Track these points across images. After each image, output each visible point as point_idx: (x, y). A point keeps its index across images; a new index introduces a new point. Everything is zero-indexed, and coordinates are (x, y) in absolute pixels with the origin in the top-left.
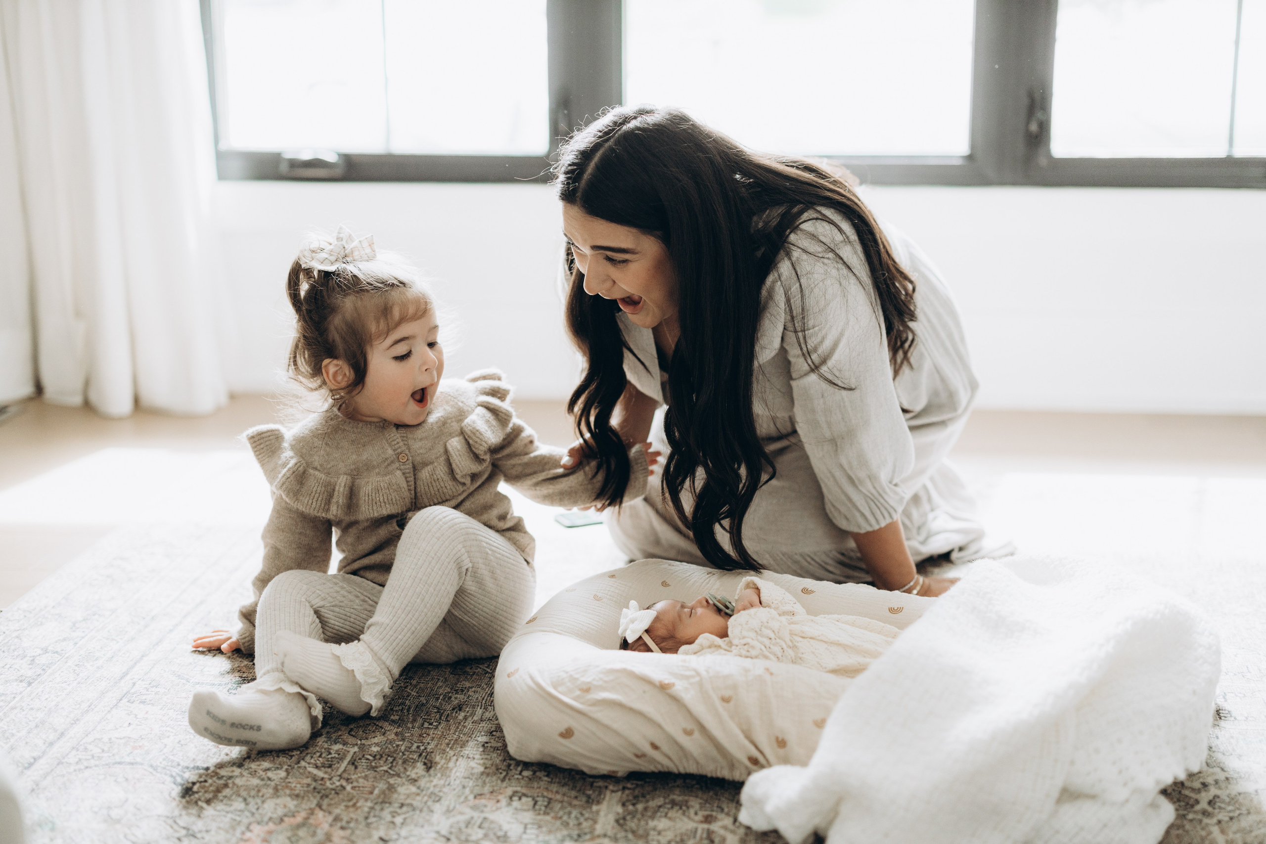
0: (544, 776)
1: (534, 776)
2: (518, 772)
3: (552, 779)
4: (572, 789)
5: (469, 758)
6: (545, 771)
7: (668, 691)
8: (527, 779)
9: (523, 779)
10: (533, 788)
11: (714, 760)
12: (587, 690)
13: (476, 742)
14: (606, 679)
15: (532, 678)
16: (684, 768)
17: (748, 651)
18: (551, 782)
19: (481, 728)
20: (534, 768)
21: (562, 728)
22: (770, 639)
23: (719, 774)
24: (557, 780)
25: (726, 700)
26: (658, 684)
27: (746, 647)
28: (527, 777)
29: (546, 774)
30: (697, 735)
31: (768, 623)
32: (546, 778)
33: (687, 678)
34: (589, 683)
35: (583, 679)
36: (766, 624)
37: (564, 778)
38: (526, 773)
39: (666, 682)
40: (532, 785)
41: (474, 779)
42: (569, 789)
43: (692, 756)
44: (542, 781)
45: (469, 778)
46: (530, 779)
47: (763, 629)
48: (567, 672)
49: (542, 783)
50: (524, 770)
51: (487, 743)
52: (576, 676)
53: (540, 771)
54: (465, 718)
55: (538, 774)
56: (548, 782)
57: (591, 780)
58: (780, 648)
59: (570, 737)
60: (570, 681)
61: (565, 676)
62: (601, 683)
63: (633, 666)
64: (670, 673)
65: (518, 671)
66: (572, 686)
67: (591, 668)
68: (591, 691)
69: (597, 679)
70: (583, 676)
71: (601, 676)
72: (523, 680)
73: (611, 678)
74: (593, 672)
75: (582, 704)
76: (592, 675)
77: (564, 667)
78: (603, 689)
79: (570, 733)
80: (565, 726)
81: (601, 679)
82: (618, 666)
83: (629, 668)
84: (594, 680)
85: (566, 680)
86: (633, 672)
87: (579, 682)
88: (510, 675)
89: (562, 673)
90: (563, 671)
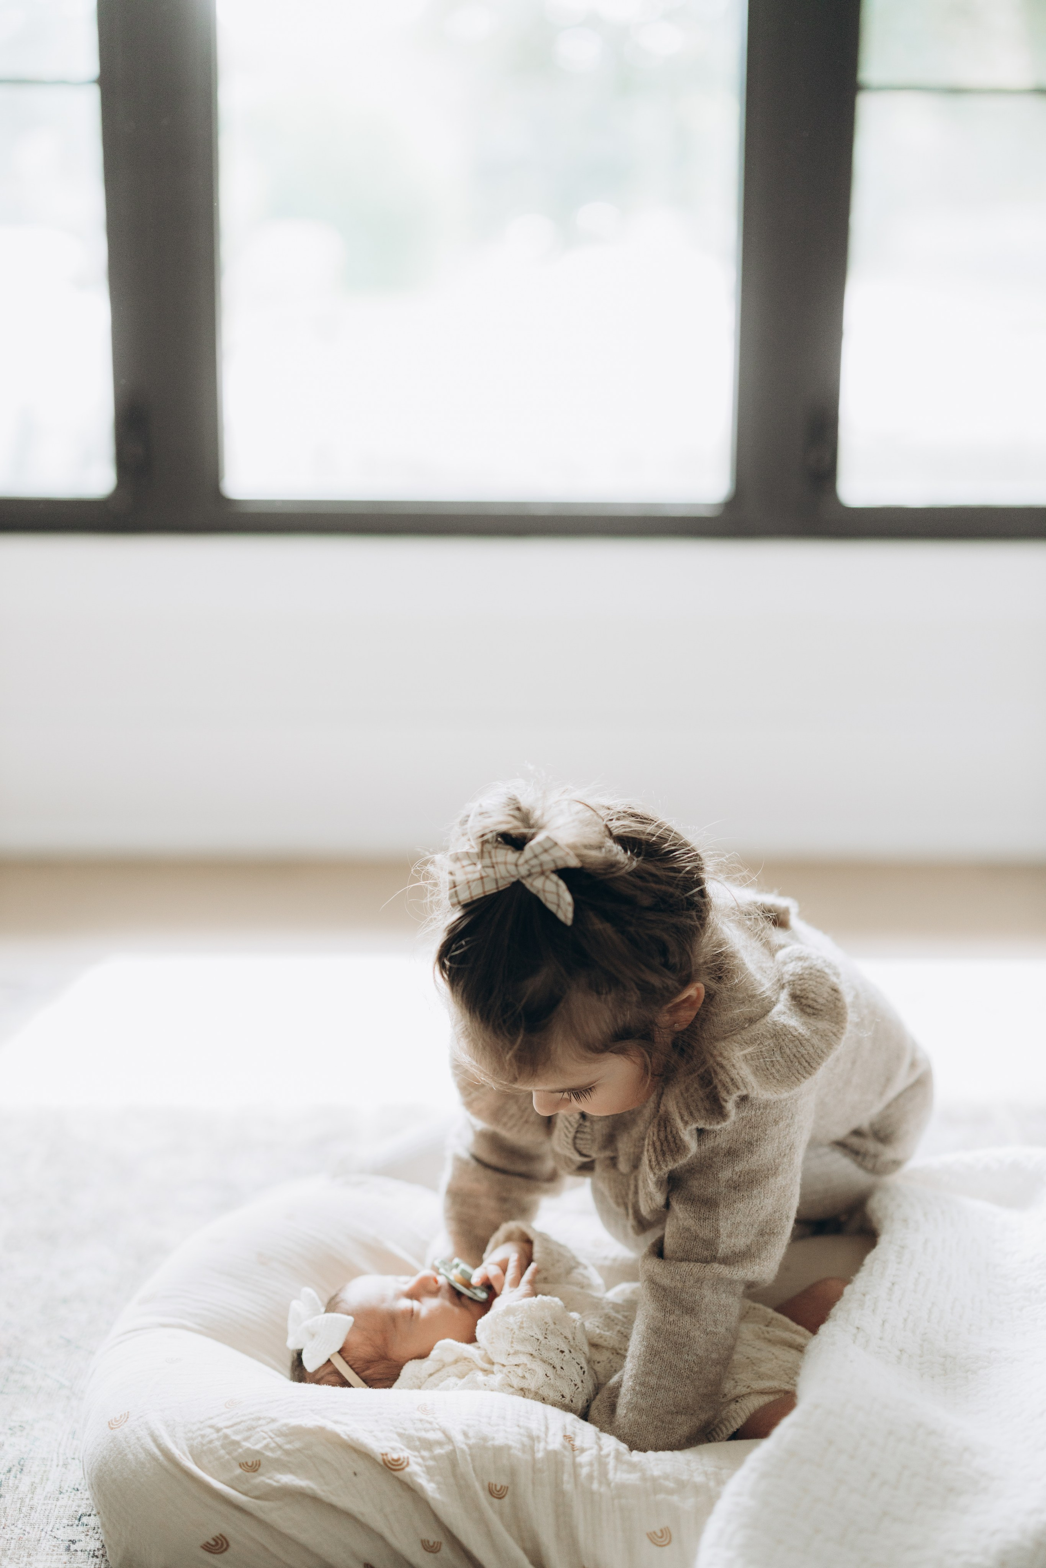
12: (253, 1466)
13: (54, 1543)
14: (288, 1447)
15: (155, 1440)
17: (524, 1377)
19: (62, 1510)
21: (208, 1536)
22: (562, 1352)
25: (497, 1493)
26: (380, 1459)
27: (520, 1371)
30: (445, 1553)
31: (555, 1324)
33: (427, 1445)
34: (258, 1452)
35: (247, 1444)
36: (552, 1326)
39: (395, 1456)
47: (549, 1337)
48: (218, 1430)
51: (73, 1542)
52: (237, 1438)
54: (33, 1488)
58: (578, 1367)
59: (221, 1552)
60: (223, 1447)
61: (215, 1436)
62: (278, 1454)
63: (336, 1422)
64: (400, 1435)
65: (128, 1417)
66: (227, 1457)
67: (261, 1422)
68: (261, 1470)
69: (273, 1445)
70: (247, 1439)
71: (279, 1440)
72: (138, 1438)
73: (298, 1445)
74: (266, 1433)
75: (245, 1494)
76: (264, 1438)
77: (212, 1418)
78: (283, 1466)
79: (222, 1544)
80: (215, 1533)
81: (280, 1447)
82: (309, 1421)
83: (330, 1426)
84: (266, 1447)
85: (217, 1444)
86: (338, 1436)
87: (240, 1450)
88: (112, 1424)
89: (209, 1431)
90: (211, 1427)
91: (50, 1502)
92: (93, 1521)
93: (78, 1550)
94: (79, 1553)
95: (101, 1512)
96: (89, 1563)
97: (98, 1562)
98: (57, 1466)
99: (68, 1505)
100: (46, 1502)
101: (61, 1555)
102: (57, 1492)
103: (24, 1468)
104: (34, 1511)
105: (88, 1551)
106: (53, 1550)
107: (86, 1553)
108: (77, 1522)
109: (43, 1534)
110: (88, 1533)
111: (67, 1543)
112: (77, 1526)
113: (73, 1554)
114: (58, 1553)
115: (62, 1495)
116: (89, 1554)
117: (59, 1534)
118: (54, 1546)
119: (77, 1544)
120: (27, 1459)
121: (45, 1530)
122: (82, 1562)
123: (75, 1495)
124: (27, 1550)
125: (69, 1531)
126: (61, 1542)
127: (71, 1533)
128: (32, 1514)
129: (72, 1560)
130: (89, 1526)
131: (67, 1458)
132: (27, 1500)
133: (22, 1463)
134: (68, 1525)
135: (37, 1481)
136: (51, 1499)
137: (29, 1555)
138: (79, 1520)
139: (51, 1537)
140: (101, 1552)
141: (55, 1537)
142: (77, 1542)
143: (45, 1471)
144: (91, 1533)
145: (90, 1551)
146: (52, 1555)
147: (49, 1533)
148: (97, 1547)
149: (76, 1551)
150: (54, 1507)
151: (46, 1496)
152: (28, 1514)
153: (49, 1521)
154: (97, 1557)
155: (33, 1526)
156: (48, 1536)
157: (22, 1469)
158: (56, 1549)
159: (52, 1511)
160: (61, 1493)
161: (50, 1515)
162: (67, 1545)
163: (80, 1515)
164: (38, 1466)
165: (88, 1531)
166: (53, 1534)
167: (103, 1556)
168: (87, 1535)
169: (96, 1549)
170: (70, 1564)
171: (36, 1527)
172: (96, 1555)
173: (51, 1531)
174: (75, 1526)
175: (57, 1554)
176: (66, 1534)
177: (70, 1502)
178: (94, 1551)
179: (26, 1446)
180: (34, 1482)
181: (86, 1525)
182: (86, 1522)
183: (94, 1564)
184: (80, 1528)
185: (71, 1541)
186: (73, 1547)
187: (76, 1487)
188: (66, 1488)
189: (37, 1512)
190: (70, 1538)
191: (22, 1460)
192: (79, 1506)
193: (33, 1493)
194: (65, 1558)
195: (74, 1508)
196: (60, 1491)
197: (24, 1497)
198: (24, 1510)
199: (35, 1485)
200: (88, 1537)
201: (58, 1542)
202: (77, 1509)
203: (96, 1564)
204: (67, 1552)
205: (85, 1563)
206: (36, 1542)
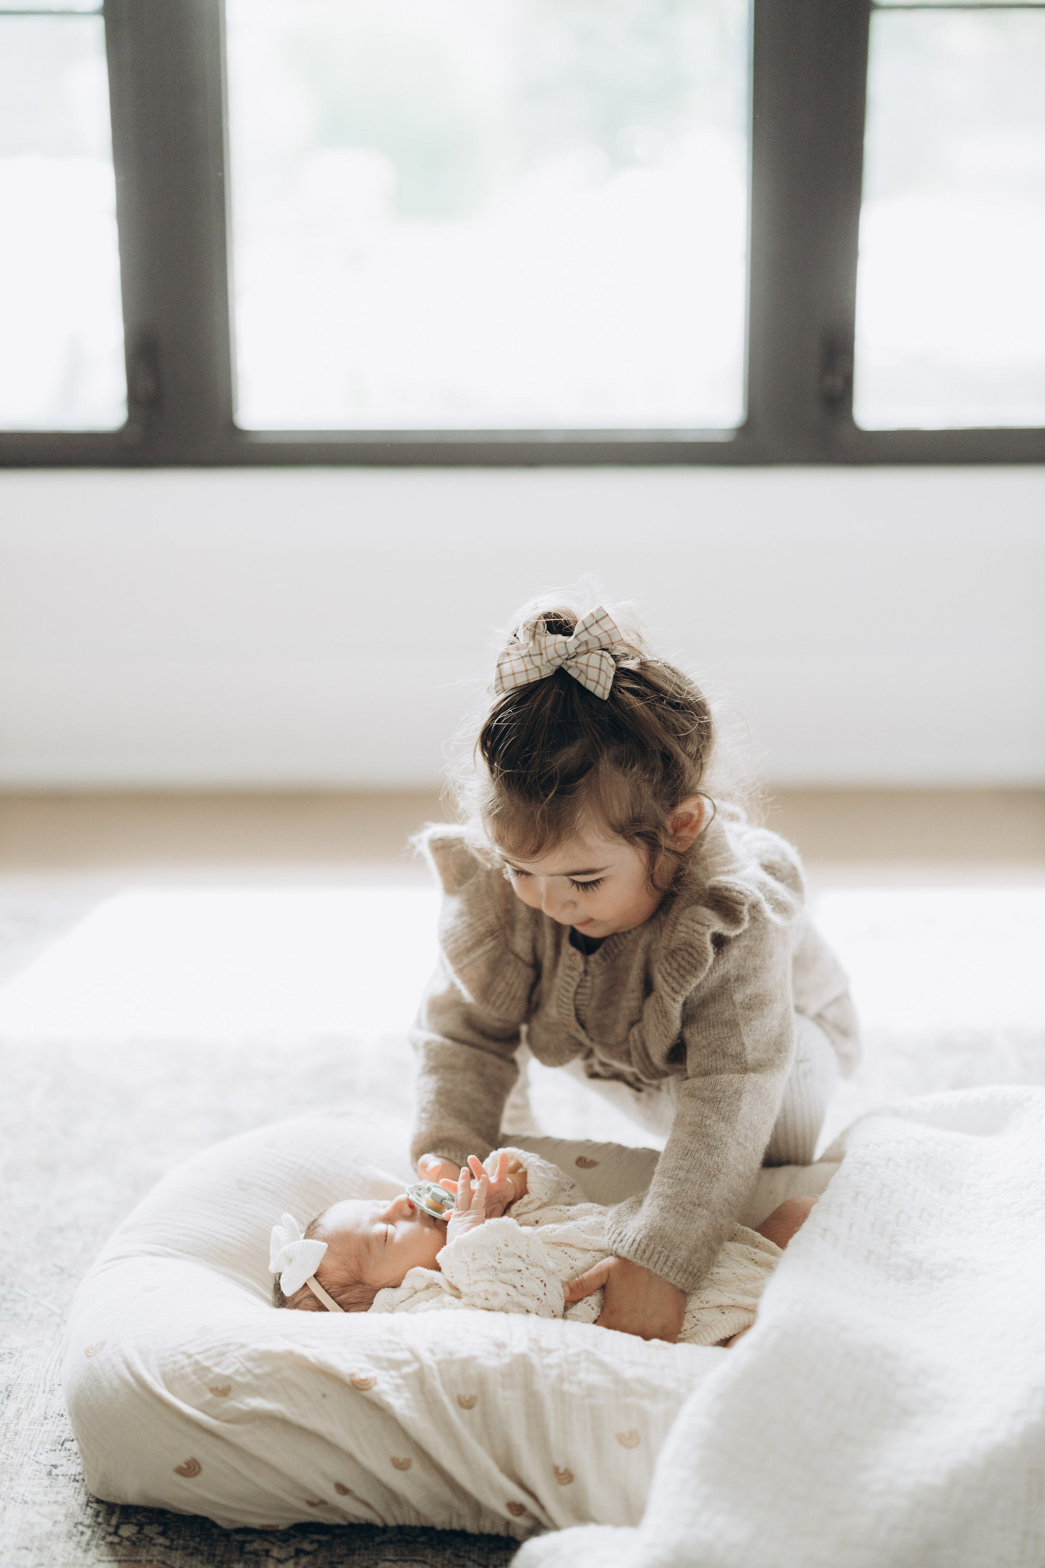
0: (158, 1534)
1: (139, 1536)
2: (111, 1530)
3: (172, 1540)
4: (208, 1562)
5: (26, 1502)
6: (160, 1524)
7: (364, 1393)
8: (127, 1543)
9: (120, 1544)
10: (140, 1561)
11: (447, 1506)
12: (223, 1390)
13: (37, 1467)
14: (257, 1371)
15: (129, 1367)
16: (395, 1519)
18: (170, 1548)
19: (46, 1435)
20: (139, 1517)
21: (181, 1458)
22: (519, 1271)
23: (455, 1526)
24: (181, 1542)
25: (466, 1404)
26: (347, 1379)
28: (128, 1539)
29: (160, 1529)
30: (416, 1468)
32: (161, 1540)
33: (395, 1365)
34: (228, 1378)
35: (217, 1370)
36: (505, 1249)
37: (193, 1538)
38: (127, 1531)
39: (363, 1376)
40: (138, 1558)
41: (34, 1548)
42: (202, 1562)
43: (407, 1502)
44: (155, 1545)
45: (26, 1548)
46: (134, 1543)
47: (503, 1260)
48: (189, 1356)
49: (155, 1551)
50: (123, 1523)
51: (55, 1467)
52: (207, 1363)
53: (151, 1524)
54: (19, 1414)
55: (148, 1530)
56: (166, 1547)
57: (239, 1537)
58: (538, 1281)
59: (195, 1475)
60: (195, 1373)
61: (186, 1362)
62: (248, 1378)
63: (305, 1346)
64: (369, 1357)
65: (103, 1345)
66: (198, 1382)
67: (232, 1348)
68: (231, 1394)
69: (243, 1370)
70: (217, 1364)
71: (249, 1365)
72: (113, 1366)
73: (267, 1369)
74: (236, 1358)
75: (216, 1417)
76: (234, 1363)
77: (183, 1345)
78: (252, 1390)
79: (194, 1469)
80: (187, 1457)
81: (249, 1371)
82: (278, 1346)
83: (298, 1349)
84: (237, 1372)
85: (189, 1370)
86: (305, 1359)
87: (211, 1376)
88: (90, 1353)
89: (180, 1357)
90: (183, 1353)
91: (34, 1427)
92: (74, 1446)
93: (60, 1474)
94: (60, 1478)
95: (80, 1438)
96: (69, 1488)
97: (78, 1486)
98: (44, 1392)
99: (52, 1431)
100: (30, 1428)
101: (43, 1479)
102: (42, 1418)
103: (11, 1395)
104: (18, 1436)
105: (69, 1475)
106: (35, 1475)
107: (67, 1477)
108: (60, 1447)
109: (26, 1459)
110: (70, 1458)
111: (49, 1468)
112: (60, 1450)
113: (54, 1478)
114: (40, 1477)
115: (46, 1421)
116: (70, 1478)
117: (42, 1458)
118: (36, 1471)
119: (58, 1469)
120: (14, 1385)
121: (28, 1455)
122: (63, 1486)
123: (59, 1420)
124: (10, 1475)
125: (52, 1456)
126: (43, 1467)
127: (53, 1459)
128: (17, 1439)
129: (53, 1484)
130: (71, 1451)
131: (54, 1385)
132: (12, 1426)
133: (9, 1389)
134: (51, 1450)
135: (23, 1407)
136: (35, 1424)
137: (12, 1479)
138: (62, 1445)
139: (34, 1462)
140: (81, 1477)
141: (38, 1462)
142: (59, 1467)
143: (31, 1397)
144: (73, 1458)
145: (71, 1475)
146: (34, 1479)
147: (32, 1457)
148: (78, 1471)
149: (57, 1475)
150: (38, 1432)
151: (31, 1422)
152: (12, 1440)
153: (33, 1446)
154: (78, 1481)
155: (16, 1452)
156: (31, 1461)
157: (9, 1395)
158: (38, 1473)
159: (36, 1436)
160: (46, 1419)
161: (34, 1440)
162: (49, 1469)
163: (63, 1440)
164: (25, 1392)
165: (70, 1456)
166: (36, 1459)
167: (83, 1480)
168: (69, 1460)
169: (77, 1474)
170: (51, 1488)
171: (20, 1452)
172: (77, 1479)
173: (34, 1456)
174: (57, 1451)
175: (39, 1479)
176: (47, 1459)
177: (54, 1428)
178: (75, 1475)
179: (13, 1373)
180: (20, 1408)
181: (69, 1450)
182: (68, 1447)
183: (74, 1488)
184: (63, 1453)
185: (53, 1465)
186: (54, 1472)
187: (61, 1413)
188: (51, 1414)
189: (21, 1437)
190: (52, 1463)
191: (10, 1387)
192: (63, 1432)
193: (18, 1419)
194: (46, 1482)
195: (57, 1434)
196: (45, 1416)
197: (9, 1422)
198: (9, 1435)
199: (20, 1411)
200: (70, 1462)
201: (40, 1467)
202: (60, 1434)
203: (76, 1488)
204: (49, 1477)
205: (66, 1488)
206: (19, 1467)
